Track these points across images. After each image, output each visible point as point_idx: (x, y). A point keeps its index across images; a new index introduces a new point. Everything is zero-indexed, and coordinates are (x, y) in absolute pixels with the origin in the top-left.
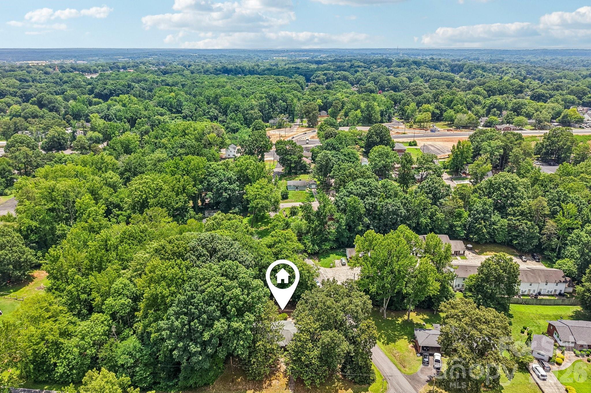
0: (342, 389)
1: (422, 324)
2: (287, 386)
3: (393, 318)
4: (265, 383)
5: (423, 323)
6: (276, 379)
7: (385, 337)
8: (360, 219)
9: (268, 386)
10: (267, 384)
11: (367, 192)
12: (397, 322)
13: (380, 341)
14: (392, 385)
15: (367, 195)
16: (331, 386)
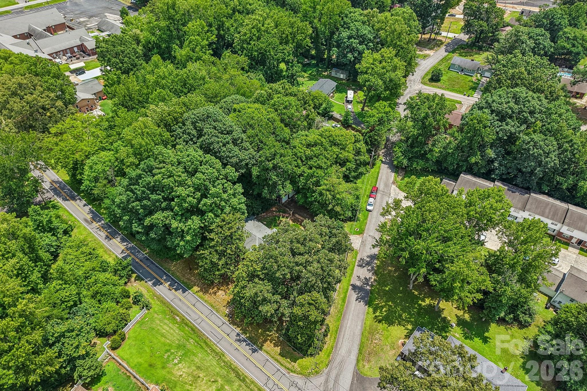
0: (271, 342)
1: (451, 323)
2: (227, 304)
3: (420, 294)
4: (212, 289)
5: (453, 322)
6: (224, 291)
7: (386, 311)
8: (482, 147)
9: (213, 293)
10: (214, 290)
11: (513, 112)
12: (420, 302)
13: (374, 313)
14: (328, 374)
15: (511, 117)
16: (265, 331)
